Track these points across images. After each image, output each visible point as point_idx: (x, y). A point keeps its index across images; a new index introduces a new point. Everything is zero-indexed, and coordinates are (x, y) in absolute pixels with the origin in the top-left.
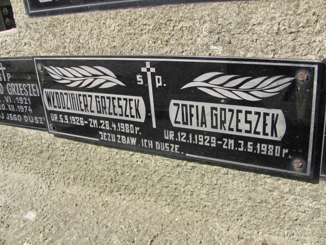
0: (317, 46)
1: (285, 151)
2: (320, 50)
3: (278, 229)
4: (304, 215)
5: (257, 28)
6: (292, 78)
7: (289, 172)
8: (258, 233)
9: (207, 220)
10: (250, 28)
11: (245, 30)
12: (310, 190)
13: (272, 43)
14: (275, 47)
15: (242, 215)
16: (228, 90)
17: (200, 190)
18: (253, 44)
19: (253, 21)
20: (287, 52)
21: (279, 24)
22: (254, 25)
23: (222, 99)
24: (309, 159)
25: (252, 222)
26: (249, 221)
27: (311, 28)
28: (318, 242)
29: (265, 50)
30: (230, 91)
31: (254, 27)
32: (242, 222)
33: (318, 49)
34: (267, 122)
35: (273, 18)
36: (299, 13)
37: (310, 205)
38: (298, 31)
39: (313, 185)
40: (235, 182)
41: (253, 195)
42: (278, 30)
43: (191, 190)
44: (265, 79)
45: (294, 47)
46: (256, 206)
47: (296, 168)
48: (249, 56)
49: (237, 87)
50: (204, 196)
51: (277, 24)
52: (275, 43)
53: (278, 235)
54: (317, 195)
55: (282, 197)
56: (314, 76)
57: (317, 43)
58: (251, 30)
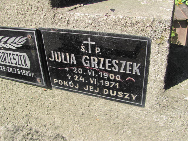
0: (35, 21)
1: (33, 74)
2: (36, 23)
3: (43, 111)
4: (51, 105)
5: (9, 12)
6: (26, 38)
7: (37, 84)
8: (36, 113)
9: (15, 107)
10: (6, 11)
11: (4, 12)
12: (50, 93)
13: (17, 20)
14: (18, 21)
15: (27, 104)
16: (3, 43)
17: (8, 92)
18: (9, 20)
19: (6, 8)
20: (23, 24)
21: (17, 10)
22: (7, 10)
23: (2, 48)
24: (43, 78)
25: (32, 108)
26: (31, 108)
27: (30, 12)
28: (60, 117)
29: (15, 23)
30: (4, 44)
31: (7, 11)
32: (29, 108)
33: (35, 23)
34: (22, 60)
35: (14, 7)
36: (24, 4)
37: (52, 100)
38: (25, 13)
39: (50, 90)
40: (20, 88)
41: (28, 95)
42: (17, 12)
43: (4, 92)
44: (16, 38)
45: (26, 22)
46: (31, 100)
47: (39, 82)
48: (9, 26)
49: (6, 42)
50: (10, 95)
51: (16, 10)
52: (18, 19)
53: (44, 114)
54: (53, 95)
55: (40, 96)
56: (34, 36)
57: (34, 20)
58: (6, 12)
